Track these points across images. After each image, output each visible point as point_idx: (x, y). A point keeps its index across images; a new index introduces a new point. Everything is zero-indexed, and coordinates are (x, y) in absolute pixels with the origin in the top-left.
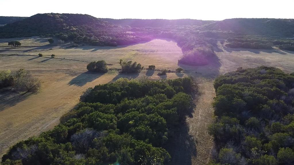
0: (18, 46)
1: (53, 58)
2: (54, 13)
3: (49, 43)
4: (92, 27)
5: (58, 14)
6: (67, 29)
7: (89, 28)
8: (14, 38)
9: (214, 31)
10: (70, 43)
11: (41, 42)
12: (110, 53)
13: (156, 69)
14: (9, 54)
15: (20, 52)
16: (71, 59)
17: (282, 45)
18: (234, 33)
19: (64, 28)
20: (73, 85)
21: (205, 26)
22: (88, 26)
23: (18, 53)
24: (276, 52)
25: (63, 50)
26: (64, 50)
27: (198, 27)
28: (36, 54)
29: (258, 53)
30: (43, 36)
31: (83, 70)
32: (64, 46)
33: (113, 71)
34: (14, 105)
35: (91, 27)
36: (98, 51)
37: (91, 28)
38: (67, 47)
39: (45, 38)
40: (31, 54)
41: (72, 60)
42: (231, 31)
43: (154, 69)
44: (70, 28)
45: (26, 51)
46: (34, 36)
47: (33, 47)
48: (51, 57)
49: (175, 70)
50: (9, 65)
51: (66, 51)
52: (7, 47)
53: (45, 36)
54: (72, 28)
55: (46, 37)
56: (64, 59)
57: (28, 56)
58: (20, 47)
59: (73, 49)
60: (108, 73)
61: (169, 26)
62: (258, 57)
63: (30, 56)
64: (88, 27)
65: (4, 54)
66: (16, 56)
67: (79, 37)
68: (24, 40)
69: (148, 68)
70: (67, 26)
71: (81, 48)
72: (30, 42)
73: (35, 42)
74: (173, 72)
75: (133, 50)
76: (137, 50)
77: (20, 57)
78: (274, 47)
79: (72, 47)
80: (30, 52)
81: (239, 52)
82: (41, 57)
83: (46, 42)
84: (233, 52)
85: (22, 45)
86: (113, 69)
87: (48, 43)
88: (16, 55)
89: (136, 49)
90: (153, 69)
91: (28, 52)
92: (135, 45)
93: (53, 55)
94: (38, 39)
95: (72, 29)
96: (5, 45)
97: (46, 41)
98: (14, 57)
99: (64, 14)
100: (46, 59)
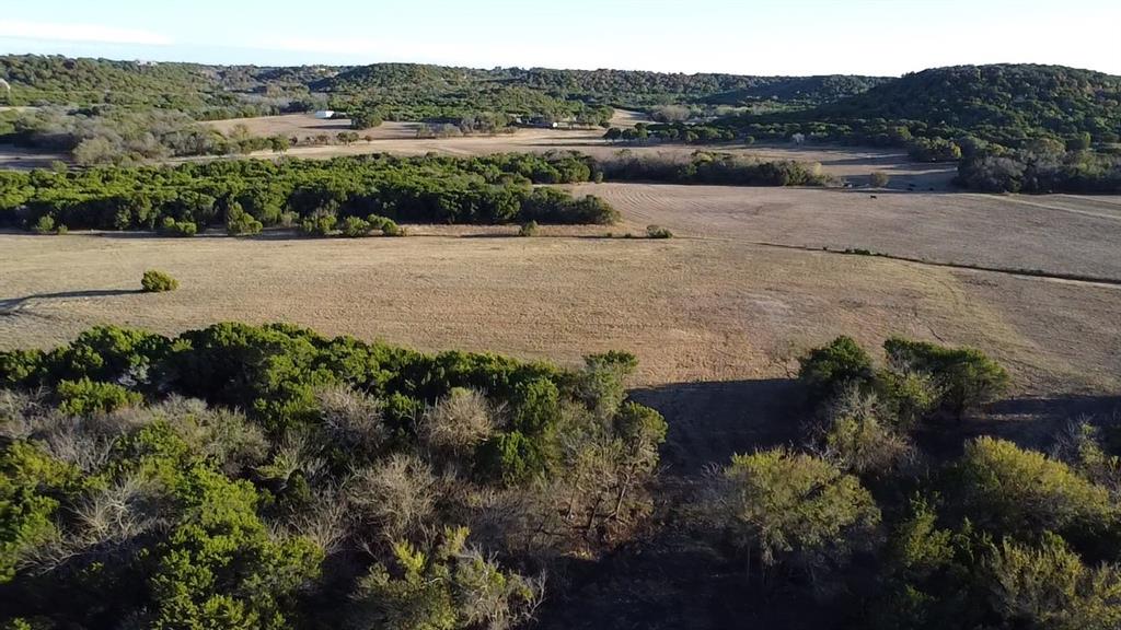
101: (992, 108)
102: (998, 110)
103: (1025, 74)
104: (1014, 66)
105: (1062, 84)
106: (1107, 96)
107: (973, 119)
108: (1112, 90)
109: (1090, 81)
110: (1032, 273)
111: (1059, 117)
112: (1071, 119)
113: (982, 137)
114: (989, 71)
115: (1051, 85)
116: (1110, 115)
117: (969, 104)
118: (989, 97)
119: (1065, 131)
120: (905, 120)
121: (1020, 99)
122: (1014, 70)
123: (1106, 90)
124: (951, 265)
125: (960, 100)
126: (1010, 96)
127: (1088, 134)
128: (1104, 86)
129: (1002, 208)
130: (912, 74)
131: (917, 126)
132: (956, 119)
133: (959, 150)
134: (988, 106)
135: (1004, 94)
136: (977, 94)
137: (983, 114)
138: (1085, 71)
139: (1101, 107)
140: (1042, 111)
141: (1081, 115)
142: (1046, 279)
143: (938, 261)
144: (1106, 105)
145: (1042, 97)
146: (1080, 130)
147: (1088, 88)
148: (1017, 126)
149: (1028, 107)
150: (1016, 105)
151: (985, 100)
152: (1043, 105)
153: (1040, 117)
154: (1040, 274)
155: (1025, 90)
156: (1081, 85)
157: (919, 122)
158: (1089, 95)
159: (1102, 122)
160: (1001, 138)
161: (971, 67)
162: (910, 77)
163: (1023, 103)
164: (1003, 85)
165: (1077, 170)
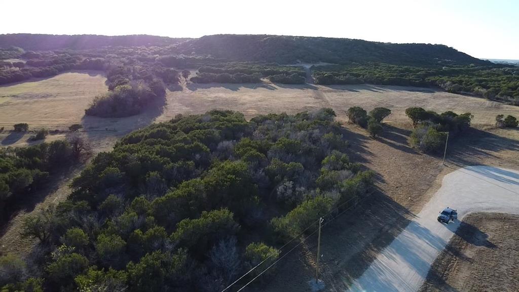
9: (181, 56)
13: (29, 129)
17: (274, 76)
18: (213, 58)
21: (171, 48)
24: (264, 87)
27: (157, 49)
29: (235, 89)
42: (209, 56)
43: (26, 130)
49: (67, 129)
61: (107, 47)
62: (233, 96)
69: (14, 129)
74: (62, 132)
76: (14, 96)
78: (265, 80)
81: (209, 90)
84: (198, 89)
90: (24, 130)
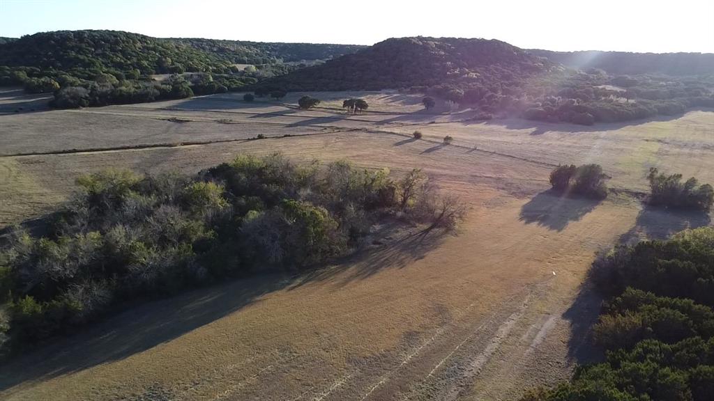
0: (361, 111)
1: (448, 144)
2: (424, 36)
3: (423, 107)
4: (512, 71)
5: (431, 39)
6: (455, 76)
7: (506, 73)
8: (344, 90)
10: (469, 109)
11: (404, 103)
12: (585, 143)
14: (350, 127)
15: (368, 123)
16: (493, 151)
19: (448, 73)
20: (534, 225)
22: (504, 70)
23: (367, 127)
25: (460, 126)
26: (463, 127)
28: (405, 132)
30: (404, 90)
31: (539, 185)
32: (459, 116)
33: (621, 196)
34: (421, 258)
35: (510, 71)
36: (549, 134)
37: (511, 75)
38: (467, 120)
39: (411, 94)
40: (396, 132)
41: (494, 153)
44: (462, 73)
45: (382, 123)
46: (384, 88)
47: (390, 114)
48: (442, 141)
50: (361, 153)
51: (468, 128)
52: (339, 111)
53: (409, 90)
54: (468, 73)
55: (412, 92)
56: (475, 149)
57: (391, 135)
58: (365, 113)
59: (482, 126)
60: (608, 200)
63: (394, 137)
64: (503, 72)
65: (340, 126)
66: (364, 134)
67: (490, 96)
68: (368, 96)
70: (455, 68)
71: (501, 124)
72: (381, 102)
73: (393, 104)
75: (647, 140)
76: (659, 141)
77: (375, 137)
79: (479, 119)
80: (389, 126)
82: (418, 141)
83: (417, 105)
85: (369, 108)
86: (620, 191)
87: (420, 107)
88: (364, 131)
89: (651, 135)
91: (386, 125)
92: (641, 123)
93: (448, 139)
94: (395, 95)
95: (466, 75)
96: (334, 105)
97: (415, 101)
98: (363, 135)
99: (443, 40)
100: (432, 146)
101: (82, 57)
102: (86, 58)
103: (101, 36)
104: (95, 31)
105: (123, 42)
106: (148, 49)
107: (69, 65)
108: (151, 46)
109: (139, 40)
110: (70, 152)
111: (122, 61)
112: (129, 62)
113: (74, 75)
114: (79, 34)
115: (117, 43)
116: (150, 59)
117: (66, 55)
118: (80, 50)
119: (125, 69)
120: (24, 67)
121: (100, 51)
122: (94, 34)
123: (148, 46)
124: (20, 155)
125: (61, 53)
126: (93, 50)
127: (138, 70)
128: (147, 43)
129: (73, 117)
130: (28, 36)
131: (34, 70)
132: (59, 64)
133: (58, 84)
134: (79, 56)
135: (90, 48)
136: (72, 48)
137: (76, 61)
138: (136, 34)
139: (145, 55)
140: (113, 58)
141: (135, 60)
142: (77, 153)
143: (10, 154)
144: (149, 54)
145: (113, 50)
146: (134, 68)
147: (139, 45)
148: (97, 67)
149: (104, 55)
150: (97, 55)
151: (78, 52)
152: (113, 55)
153: (112, 62)
154: (75, 151)
155: (102, 46)
156: (134, 42)
157: (33, 68)
158: (140, 48)
159: (145, 63)
160: (87, 75)
161: (68, 32)
162: (26, 38)
163: (101, 54)
164: (88, 43)
165: (121, 91)
